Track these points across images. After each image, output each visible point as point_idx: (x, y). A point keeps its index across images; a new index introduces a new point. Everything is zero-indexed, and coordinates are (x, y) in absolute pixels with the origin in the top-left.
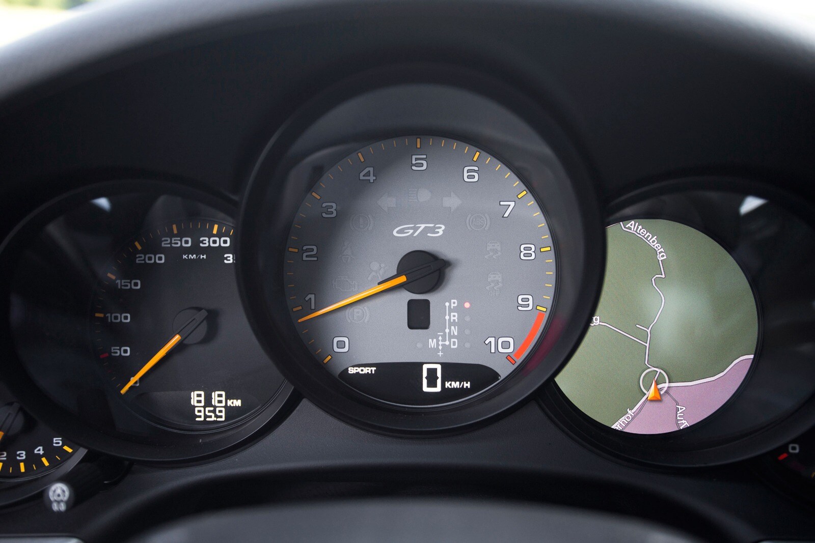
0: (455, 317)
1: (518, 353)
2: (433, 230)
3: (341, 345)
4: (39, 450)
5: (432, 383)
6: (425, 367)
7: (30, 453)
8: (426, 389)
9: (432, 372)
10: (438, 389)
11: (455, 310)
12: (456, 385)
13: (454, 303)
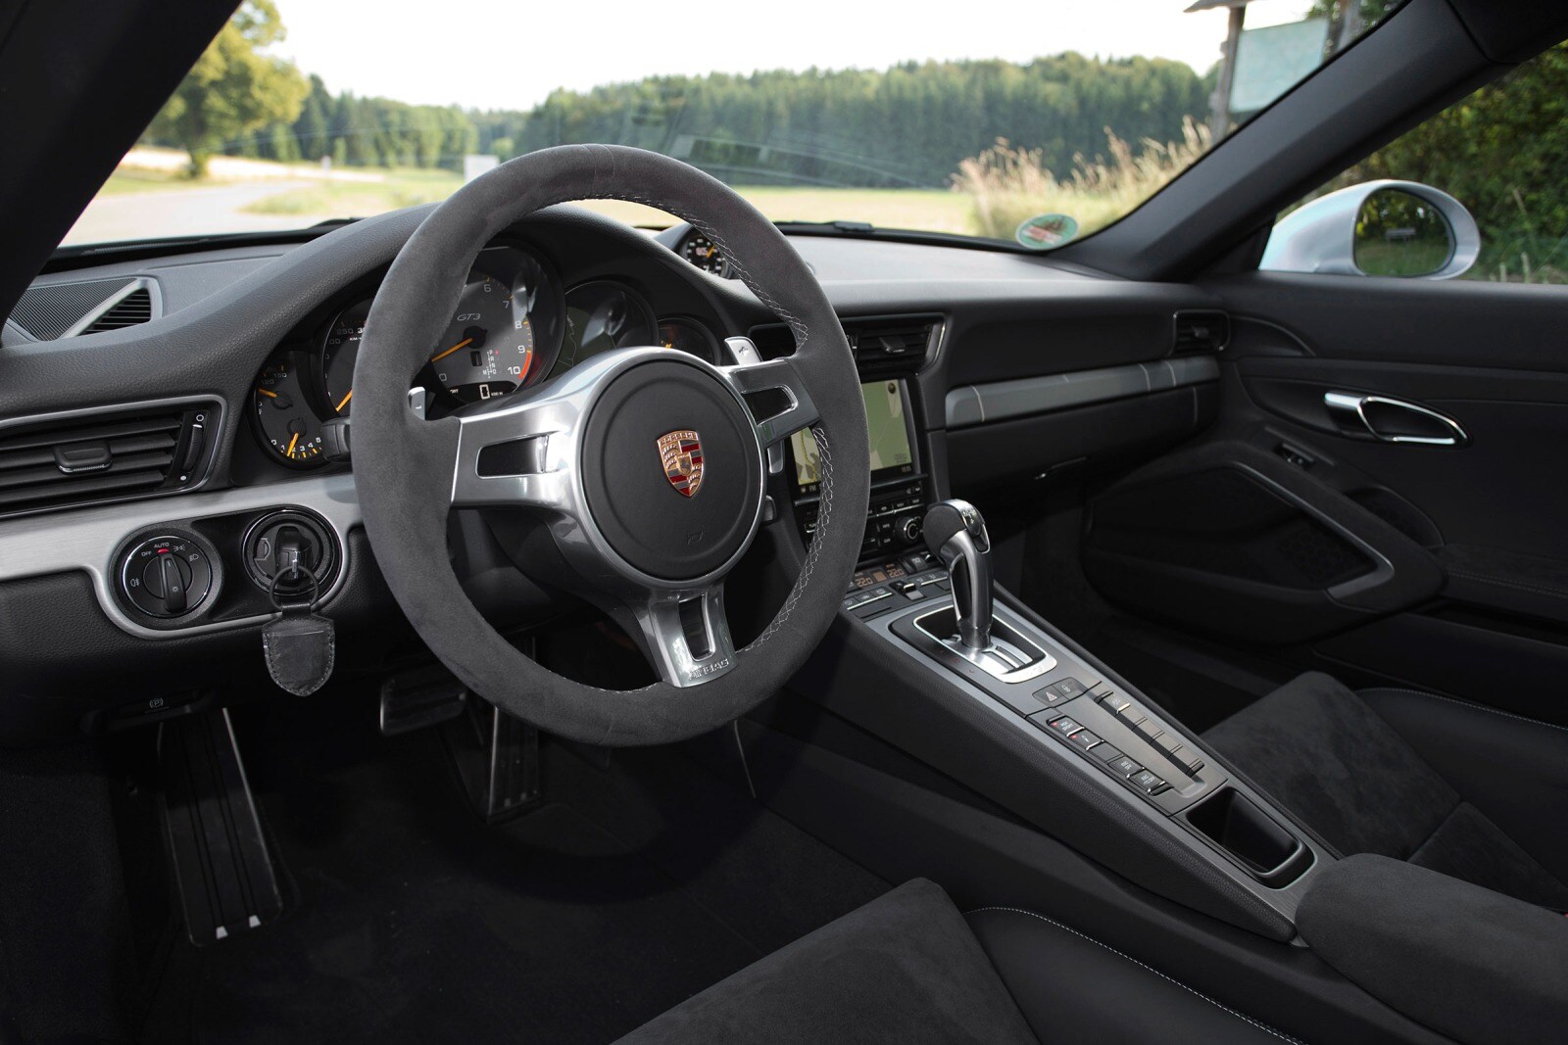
0: (492, 358)
1: (523, 373)
2: (475, 317)
3: (443, 377)
4: (311, 445)
5: (485, 395)
6: (481, 386)
7: (306, 447)
8: (483, 398)
9: (484, 389)
10: (489, 397)
11: (492, 355)
12: (496, 394)
13: (491, 352)
